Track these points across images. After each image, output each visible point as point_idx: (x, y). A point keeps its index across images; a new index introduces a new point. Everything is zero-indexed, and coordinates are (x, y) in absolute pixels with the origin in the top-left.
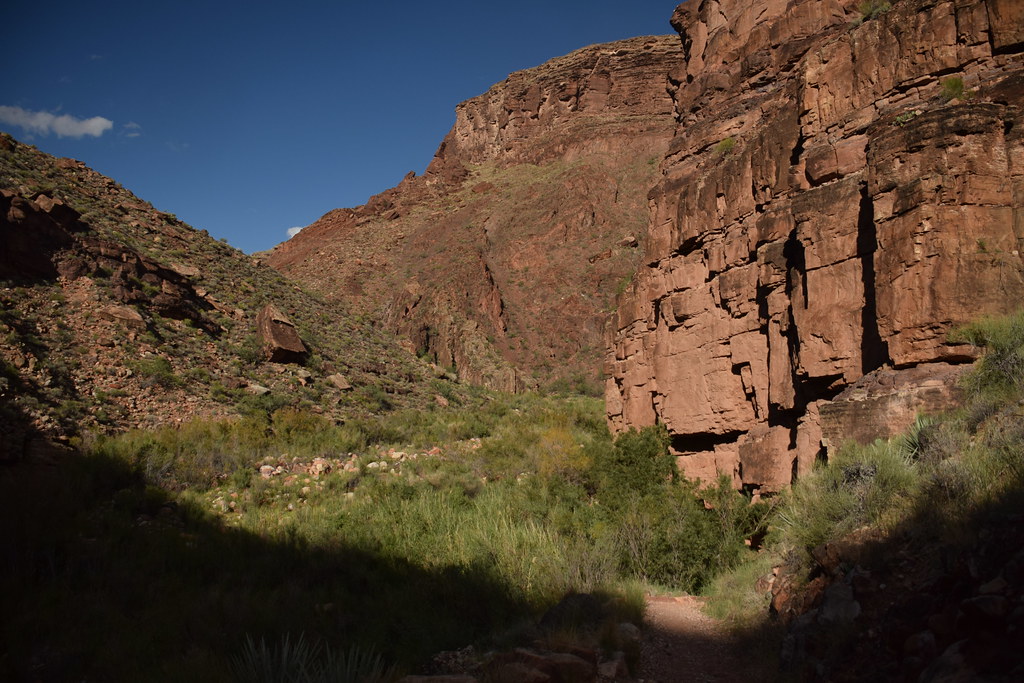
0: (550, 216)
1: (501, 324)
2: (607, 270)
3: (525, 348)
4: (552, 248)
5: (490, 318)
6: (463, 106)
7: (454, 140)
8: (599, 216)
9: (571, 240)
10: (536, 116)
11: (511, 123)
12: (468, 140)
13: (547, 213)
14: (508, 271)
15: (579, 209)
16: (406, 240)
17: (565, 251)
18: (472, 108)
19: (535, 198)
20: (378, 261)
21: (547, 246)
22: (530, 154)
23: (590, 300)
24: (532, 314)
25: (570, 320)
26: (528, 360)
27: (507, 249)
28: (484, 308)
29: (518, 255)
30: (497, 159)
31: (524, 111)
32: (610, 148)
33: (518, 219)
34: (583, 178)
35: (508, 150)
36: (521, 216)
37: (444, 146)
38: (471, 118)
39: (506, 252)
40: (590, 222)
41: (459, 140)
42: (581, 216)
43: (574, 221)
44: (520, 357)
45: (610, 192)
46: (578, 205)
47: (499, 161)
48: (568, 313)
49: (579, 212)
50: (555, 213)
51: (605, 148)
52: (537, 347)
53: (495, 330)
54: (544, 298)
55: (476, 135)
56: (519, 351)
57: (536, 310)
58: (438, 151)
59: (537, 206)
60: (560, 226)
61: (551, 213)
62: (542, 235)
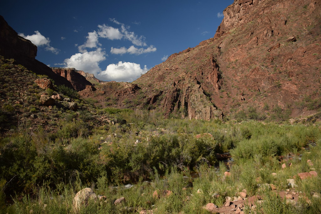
0: (249, 35)
1: (217, 86)
2: (277, 54)
3: (229, 97)
4: (250, 49)
5: (212, 83)
6: (225, 10)
7: (223, 24)
8: (275, 32)
9: (260, 44)
10: (252, 3)
11: (241, 9)
12: (228, 23)
13: (248, 34)
14: (228, 63)
15: (264, 29)
16: (189, 58)
17: (257, 49)
18: (229, 10)
19: (244, 30)
20: (174, 67)
21: (247, 49)
22: (249, 19)
23: (266, 69)
24: (236, 80)
25: (254, 80)
26: (229, 103)
27: (228, 53)
28: (209, 79)
29: (233, 55)
30: (237, 25)
31: (246, 2)
32: (284, 6)
33: (234, 39)
34: (267, 17)
35: (240, 20)
36: (236, 38)
37: (219, 27)
38: (228, 14)
39: (227, 54)
40: (270, 35)
41: (225, 24)
42: (265, 32)
43: (261, 35)
44: (225, 101)
45: (282, 20)
46: (263, 27)
47: (238, 26)
48: (253, 77)
49: (264, 30)
50: (252, 33)
51: (282, 6)
52: (235, 96)
53: (214, 89)
54: (242, 72)
55: (231, 20)
56: (226, 99)
57: (238, 78)
58: (217, 30)
59: (244, 32)
60: (254, 38)
61: (250, 34)
62: (244, 44)
